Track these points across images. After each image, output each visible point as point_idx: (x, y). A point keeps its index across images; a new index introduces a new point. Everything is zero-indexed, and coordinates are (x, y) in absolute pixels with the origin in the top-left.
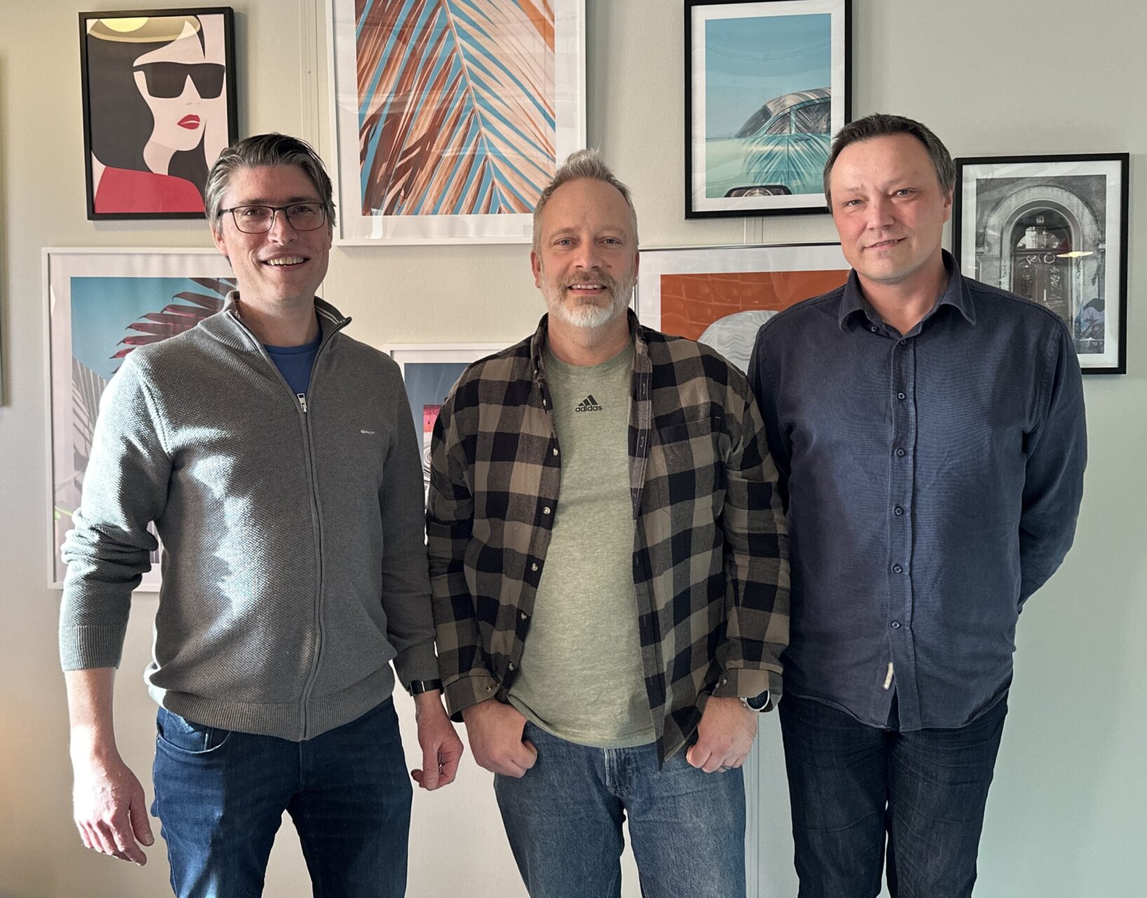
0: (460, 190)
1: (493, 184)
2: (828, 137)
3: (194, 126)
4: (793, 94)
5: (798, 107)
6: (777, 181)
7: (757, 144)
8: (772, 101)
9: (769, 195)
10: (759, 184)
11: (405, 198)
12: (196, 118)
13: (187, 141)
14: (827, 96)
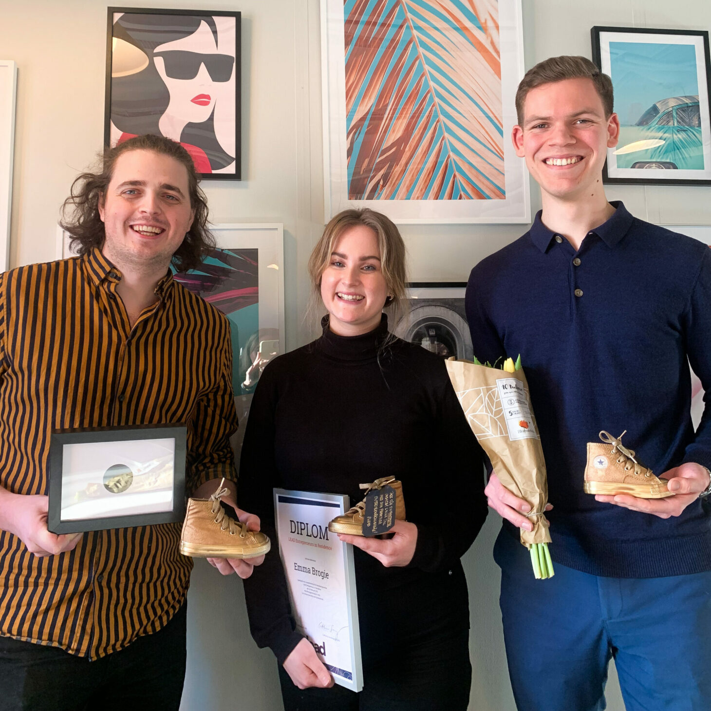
0: (428, 181)
1: (455, 176)
2: (700, 129)
3: (206, 104)
4: (674, 98)
5: (678, 107)
6: (667, 159)
7: (652, 131)
8: (660, 101)
9: (662, 168)
10: (654, 160)
11: (383, 186)
12: (208, 97)
13: (200, 115)
14: (696, 101)
